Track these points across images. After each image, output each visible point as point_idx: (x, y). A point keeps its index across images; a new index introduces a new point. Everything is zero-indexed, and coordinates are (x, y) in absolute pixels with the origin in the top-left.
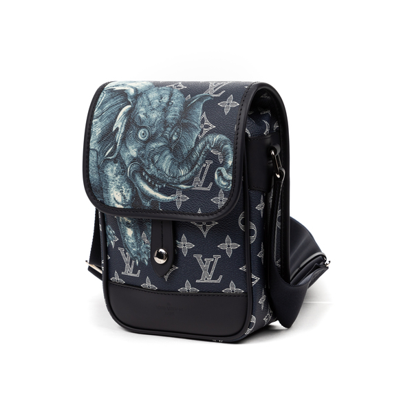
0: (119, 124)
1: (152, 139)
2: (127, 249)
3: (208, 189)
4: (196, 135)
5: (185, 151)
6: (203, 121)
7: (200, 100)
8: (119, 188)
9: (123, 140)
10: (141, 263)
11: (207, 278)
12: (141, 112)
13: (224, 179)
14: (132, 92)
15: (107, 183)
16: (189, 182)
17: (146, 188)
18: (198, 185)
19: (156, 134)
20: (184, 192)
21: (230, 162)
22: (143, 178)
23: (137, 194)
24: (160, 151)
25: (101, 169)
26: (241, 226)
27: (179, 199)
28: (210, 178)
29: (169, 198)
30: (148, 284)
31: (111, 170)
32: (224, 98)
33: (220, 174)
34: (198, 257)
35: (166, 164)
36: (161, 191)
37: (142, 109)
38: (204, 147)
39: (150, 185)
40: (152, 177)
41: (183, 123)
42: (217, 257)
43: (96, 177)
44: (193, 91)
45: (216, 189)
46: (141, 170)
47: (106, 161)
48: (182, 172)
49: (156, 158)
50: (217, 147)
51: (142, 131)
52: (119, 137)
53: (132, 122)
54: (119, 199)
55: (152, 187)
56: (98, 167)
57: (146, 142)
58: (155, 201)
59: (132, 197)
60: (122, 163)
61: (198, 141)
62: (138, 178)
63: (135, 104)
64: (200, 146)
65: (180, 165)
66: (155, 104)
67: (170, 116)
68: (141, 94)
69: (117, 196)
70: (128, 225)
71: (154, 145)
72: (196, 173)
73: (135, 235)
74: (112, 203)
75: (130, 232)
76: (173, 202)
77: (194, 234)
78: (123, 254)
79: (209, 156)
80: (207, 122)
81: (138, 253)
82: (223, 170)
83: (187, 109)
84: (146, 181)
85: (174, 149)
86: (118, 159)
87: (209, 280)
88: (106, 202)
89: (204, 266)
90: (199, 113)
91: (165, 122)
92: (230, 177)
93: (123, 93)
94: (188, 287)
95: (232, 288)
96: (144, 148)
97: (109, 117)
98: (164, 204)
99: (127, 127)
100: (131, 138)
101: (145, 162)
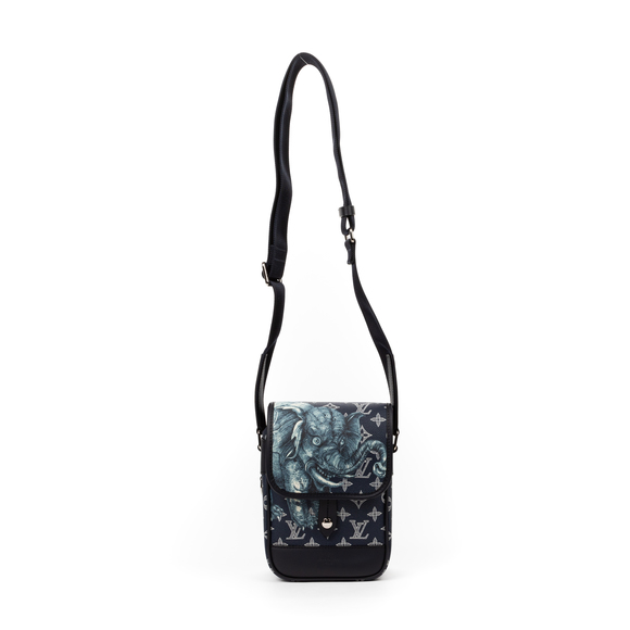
0: (296, 434)
1: (324, 444)
2: (294, 520)
3: (368, 477)
4: (358, 441)
5: (351, 452)
6: (362, 432)
7: (356, 416)
8: (298, 479)
9: (301, 445)
10: (307, 529)
11: (357, 536)
12: (313, 426)
13: (380, 470)
14: (299, 411)
15: (288, 476)
16: (353, 473)
17: (320, 478)
18: (360, 475)
19: (327, 441)
20: (349, 480)
21: (385, 459)
22: (318, 472)
23: (312, 483)
24: (331, 453)
25: (283, 466)
26: (383, 500)
27: (345, 485)
28: (370, 469)
29: (338, 484)
30: (312, 543)
31: (292, 467)
32: (373, 415)
33: (377, 467)
34: (353, 522)
35: (335, 461)
36: (331, 480)
37: (312, 423)
38: (365, 449)
39: (323, 476)
40: (325, 470)
41: (348, 432)
42: (366, 522)
43: (279, 472)
44: (347, 409)
45: (373, 477)
46: (316, 466)
47: (287, 461)
48: (348, 466)
49: (328, 457)
50: (375, 449)
51: (315, 439)
52: (297, 443)
53: (306, 433)
54: (298, 486)
55: (325, 477)
56: (281, 465)
57: (319, 447)
58: (327, 487)
59: (309, 485)
60: (301, 462)
61: (360, 445)
62: (314, 472)
63: (306, 419)
64: (362, 448)
65: (346, 462)
66: (322, 419)
67: (336, 428)
68: (307, 412)
69: (296, 485)
70: (298, 504)
71: (326, 449)
72: (359, 467)
73: (303, 510)
74: (292, 490)
75: (299, 509)
76: (341, 487)
77: (350, 507)
78: (290, 525)
79: (369, 455)
80: (365, 432)
81: (305, 522)
82: (380, 464)
83: (348, 424)
84: (320, 474)
85: (343, 451)
86: (297, 459)
87: (359, 537)
88: (287, 490)
89: (356, 528)
90: (358, 427)
91: (333, 432)
92: (385, 469)
93: (290, 411)
94: (344, 543)
95: (375, 542)
96: (318, 450)
97: (286, 429)
98: (333, 488)
99: (303, 436)
100: (307, 443)
101: (320, 461)
